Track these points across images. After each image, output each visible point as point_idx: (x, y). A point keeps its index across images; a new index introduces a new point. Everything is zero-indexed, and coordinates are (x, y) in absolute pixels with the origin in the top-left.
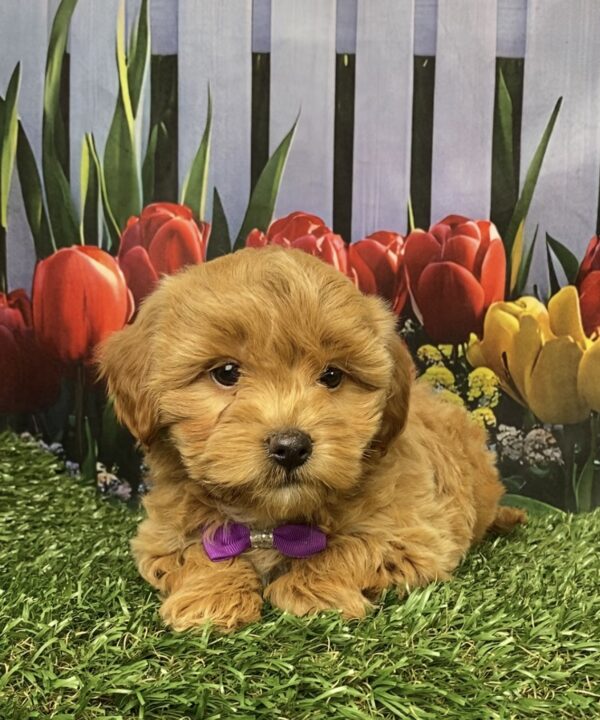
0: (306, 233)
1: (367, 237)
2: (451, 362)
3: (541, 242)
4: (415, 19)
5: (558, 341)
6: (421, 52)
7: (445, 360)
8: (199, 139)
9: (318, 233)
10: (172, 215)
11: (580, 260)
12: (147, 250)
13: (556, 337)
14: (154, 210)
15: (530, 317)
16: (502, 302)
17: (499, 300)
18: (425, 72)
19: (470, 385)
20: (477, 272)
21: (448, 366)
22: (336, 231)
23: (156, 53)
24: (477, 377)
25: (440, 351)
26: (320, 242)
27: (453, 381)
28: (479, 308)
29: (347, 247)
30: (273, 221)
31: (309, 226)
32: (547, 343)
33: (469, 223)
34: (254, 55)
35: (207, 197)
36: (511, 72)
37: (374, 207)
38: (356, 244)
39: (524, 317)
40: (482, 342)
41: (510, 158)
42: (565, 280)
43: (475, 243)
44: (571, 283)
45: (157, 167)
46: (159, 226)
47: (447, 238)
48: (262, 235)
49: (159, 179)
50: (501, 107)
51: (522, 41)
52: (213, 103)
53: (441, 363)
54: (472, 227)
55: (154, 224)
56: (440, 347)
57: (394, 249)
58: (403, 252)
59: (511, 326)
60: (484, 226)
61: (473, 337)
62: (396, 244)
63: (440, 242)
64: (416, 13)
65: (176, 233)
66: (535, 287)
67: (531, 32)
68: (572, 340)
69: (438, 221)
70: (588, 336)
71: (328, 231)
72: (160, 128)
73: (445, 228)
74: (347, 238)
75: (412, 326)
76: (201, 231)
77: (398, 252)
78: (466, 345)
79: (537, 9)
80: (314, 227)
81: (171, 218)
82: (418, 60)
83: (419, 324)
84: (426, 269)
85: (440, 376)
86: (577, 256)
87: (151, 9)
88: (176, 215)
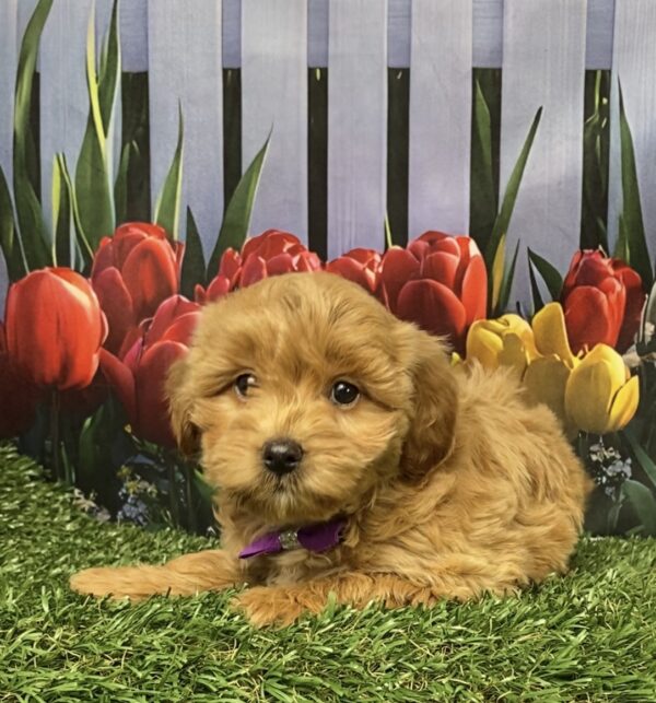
0: (281, 251)
1: (344, 255)
3: (523, 258)
4: (389, 31)
5: (543, 359)
6: (396, 64)
8: (172, 157)
9: (293, 252)
10: (145, 235)
11: (564, 276)
12: (121, 271)
13: (541, 356)
14: (127, 229)
15: (514, 335)
16: (484, 320)
17: (482, 318)
18: (399, 84)
20: (458, 290)
22: (311, 250)
23: (126, 70)
26: (295, 260)
28: (461, 326)
29: (323, 265)
30: (248, 239)
31: (284, 244)
32: (532, 362)
33: (448, 239)
34: (225, 71)
35: (181, 215)
36: (488, 82)
37: (350, 223)
38: (332, 262)
39: (507, 335)
40: (465, 362)
41: (489, 171)
42: (549, 296)
43: (455, 260)
44: (555, 300)
45: (130, 188)
46: (132, 246)
47: (425, 255)
48: (237, 254)
49: (131, 199)
50: (479, 119)
51: (499, 51)
52: (185, 120)
54: (452, 243)
55: (127, 244)
57: (371, 267)
58: (380, 270)
59: (494, 345)
60: (463, 242)
61: (456, 356)
62: (373, 261)
63: (418, 258)
64: (389, 24)
65: (150, 254)
66: (518, 304)
67: (509, 40)
68: (558, 358)
69: (416, 238)
70: (575, 354)
71: (304, 249)
72: (132, 147)
73: (424, 244)
74: (323, 257)
76: (174, 250)
77: (376, 270)
79: (514, 17)
80: (288, 245)
81: (144, 238)
82: (392, 72)
84: (404, 288)
86: (560, 272)
87: (121, 25)
88: (149, 234)
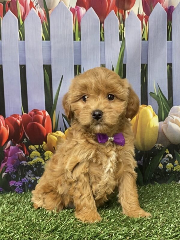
1: (11, 116)
3: (61, 116)
4: (19, 55)
6: (21, 64)
7: (37, 149)
15: (60, 136)
16: (52, 133)
18: (23, 69)
19: (45, 156)
20: (43, 125)
21: (38, 151)
22: (1, 115)
24: (47, 154)
25: (35, 147)
27: (40, 155)
28: (45, 135)
29: (5, 119)
33: (40, 111)
36: (48, 68)
37: (12, 107)
38: (7, 118)
39: (58, 136)
40: (47, 144)
41: (50, 93)
42: (68, 126)
43: (42, 117)
47: (33, 115)
50: (46, 79)
51: (50, 60)
53: (36, 150)
56: (35, 146)
57: (18, 119)
58: (21, 120)
59: (55, 139)
60: (44, 112)
61: (44, 143)
62: (19, 117)
63: (32, 117)
64: (19, 53)
66: (60, 128)
67: (53, 57)
69: (31, 111)
73: (33, 113)
74: (4, 116)
75: (26, 140)
77: (20, 120)
78: (42, 145)
79: (54, 51)
82: (21, 66)
83: (28, 140)
84: (28, 125)
85: (36, 154)
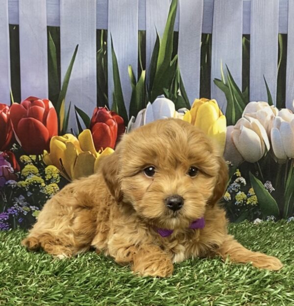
2: (36, 163)
3: (73, 110)
6: (12, 23)
7: (33, 162)
11: (91, 118)
13: (83, 152)
15: (71, 143)
17: (56, 135)
18: (15, 32)
19: (46, 173)
20: (45, 122)
21: (35, 165)
24: (49, 170)
25: (31, 158)
27: (38, 172)
28: (47, 139)
32: (80, 154)
33: (39, 100)
36: (54, 33)
39: (68, 143)
40: (50, 154)
41: (56, 72)
42: (85, 126)
43: (42, 110)
44: (88, 128)
47: (29, 107)
50: (51, 49)
51: (58, 19)
53: (31, 163)
54: (41, 102)
56: (30, 156)
57: (5, 111)
58: (9, 113)
59: (62, 147)
60: (46, 102)
61: (45, 151)
62: (6, 109)
64: (9, 5)
66: (72, 129)
67: (62, 15)
68: (90, 153)
69: (25, 99)
70: (97, 151)
73: (28, 102)
75: (16, 147)
77: (7, 113)
78: (42, 155)
79: (65, 5)
82: (11, 26)
83: (20, 146)
84: (21, 120)
85: (31, 169)
86: (89, 116)
